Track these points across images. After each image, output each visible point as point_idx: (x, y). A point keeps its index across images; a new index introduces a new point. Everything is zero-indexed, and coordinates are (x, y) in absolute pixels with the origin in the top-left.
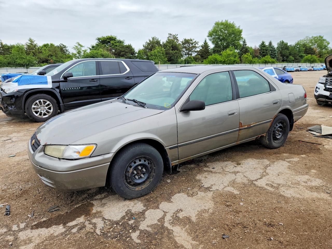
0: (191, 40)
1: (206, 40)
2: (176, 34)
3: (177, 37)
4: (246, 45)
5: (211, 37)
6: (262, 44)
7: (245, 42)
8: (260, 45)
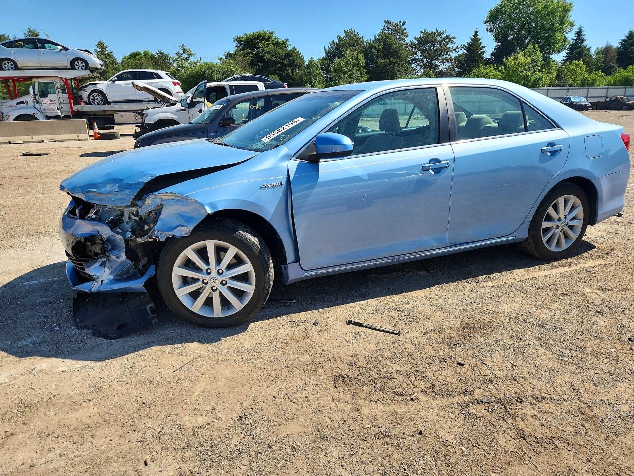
0: (439, 34)
1: (476, 33)
2: (400, 22)
3: (403, 27)
4: (583, 41)
5: (494, 23)
6: (627, 37)
7: (581, 35)
8: (623, 40)
